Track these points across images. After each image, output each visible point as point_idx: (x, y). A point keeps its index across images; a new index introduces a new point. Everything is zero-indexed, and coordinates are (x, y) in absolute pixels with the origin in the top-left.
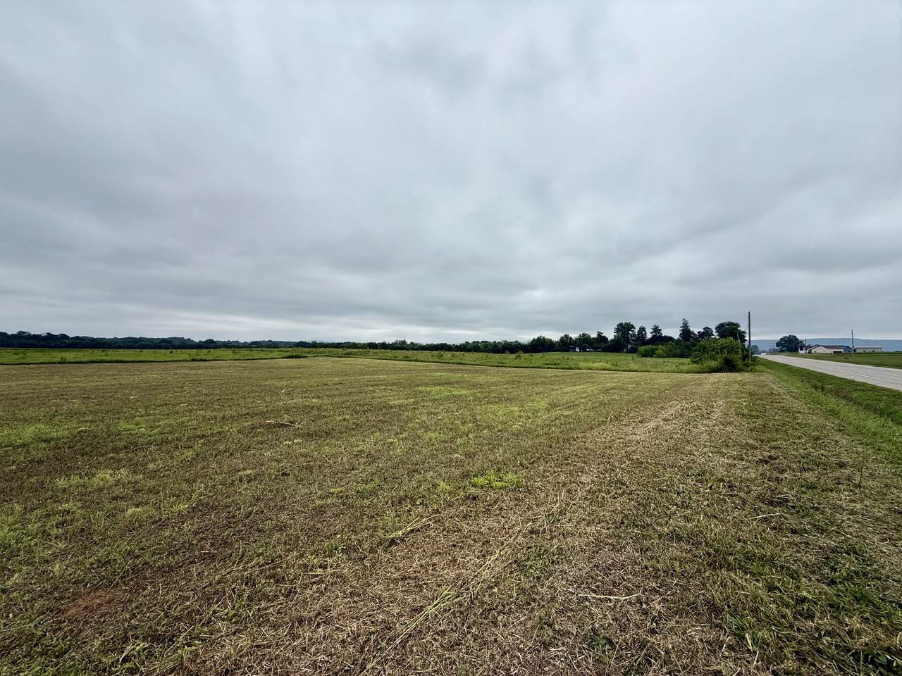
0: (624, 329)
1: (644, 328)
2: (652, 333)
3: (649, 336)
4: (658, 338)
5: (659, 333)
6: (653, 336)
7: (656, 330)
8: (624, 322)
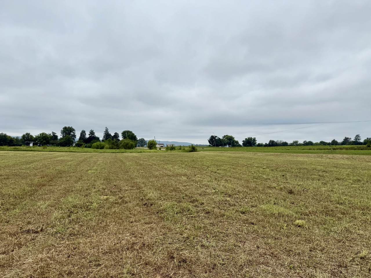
0: (68, 131)
1: (85, 131)
2: (89, 134)
3: (87, 136)
4: (93, 138)
5: (93, 135)
6: (90, 137)
7: (92, 133)
8: (67, 126)
